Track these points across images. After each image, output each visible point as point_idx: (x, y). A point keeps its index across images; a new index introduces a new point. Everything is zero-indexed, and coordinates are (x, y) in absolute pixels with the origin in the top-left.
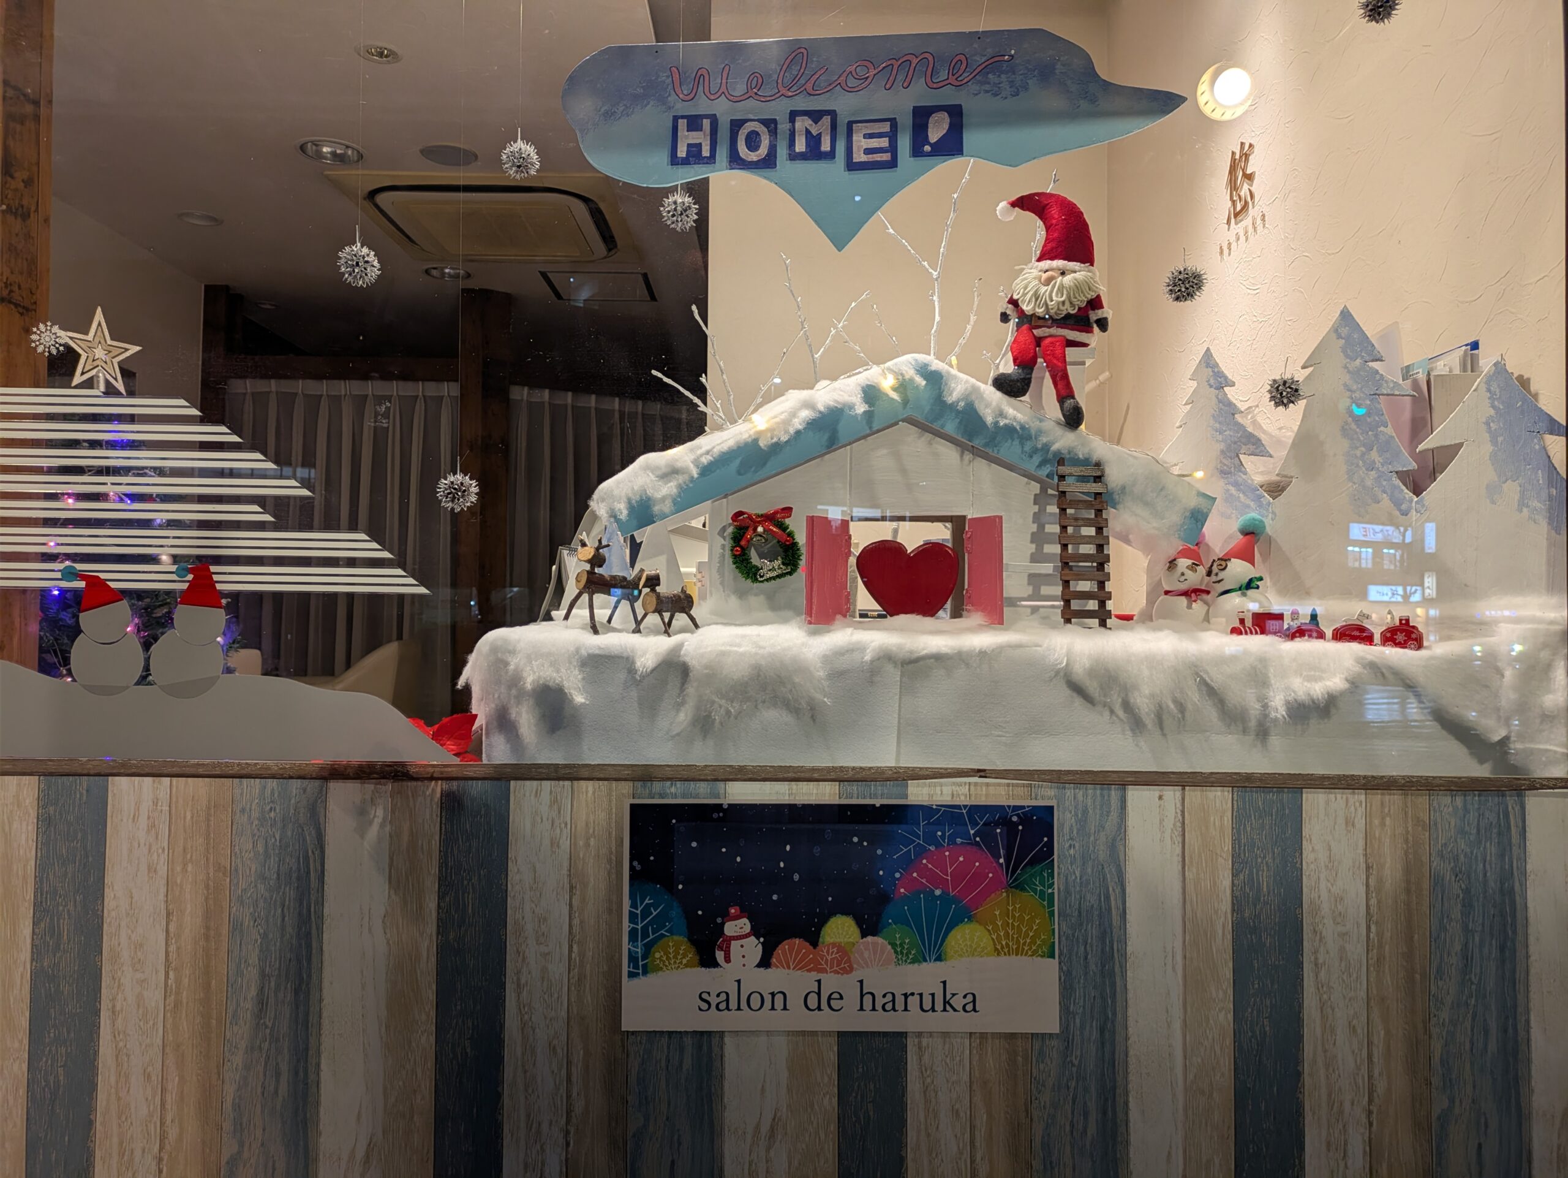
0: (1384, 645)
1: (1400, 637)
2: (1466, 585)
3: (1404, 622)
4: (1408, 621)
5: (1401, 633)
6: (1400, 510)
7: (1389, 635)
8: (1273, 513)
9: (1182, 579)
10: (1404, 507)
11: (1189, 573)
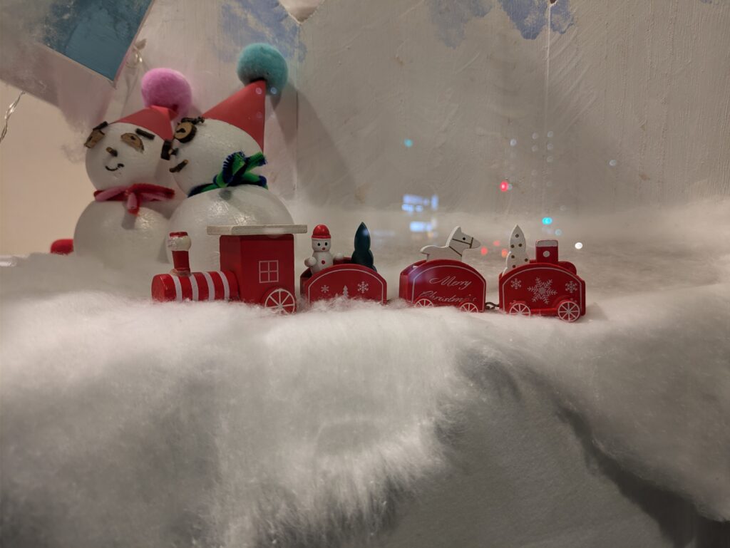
0: (507, 310)
1: (542, 290)
2: (643, 177)
3: (546, 254)
4: (554, 251)
5: (544, 280)
6: (522, 28)
7: (516, 284)
8: (302, 47)
9: (113, 163)
10: (530, 20)
11: (127, 153)
